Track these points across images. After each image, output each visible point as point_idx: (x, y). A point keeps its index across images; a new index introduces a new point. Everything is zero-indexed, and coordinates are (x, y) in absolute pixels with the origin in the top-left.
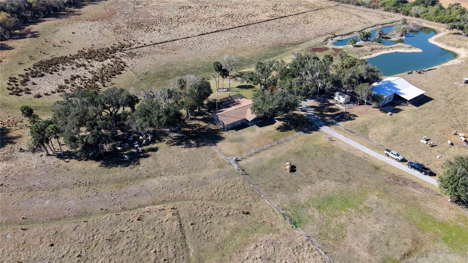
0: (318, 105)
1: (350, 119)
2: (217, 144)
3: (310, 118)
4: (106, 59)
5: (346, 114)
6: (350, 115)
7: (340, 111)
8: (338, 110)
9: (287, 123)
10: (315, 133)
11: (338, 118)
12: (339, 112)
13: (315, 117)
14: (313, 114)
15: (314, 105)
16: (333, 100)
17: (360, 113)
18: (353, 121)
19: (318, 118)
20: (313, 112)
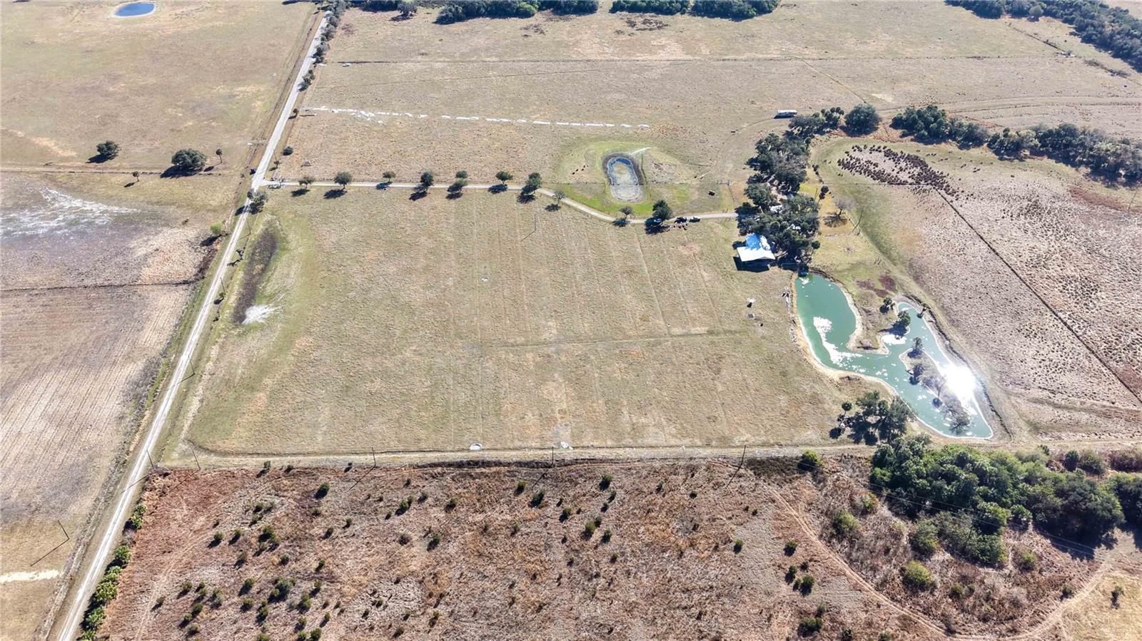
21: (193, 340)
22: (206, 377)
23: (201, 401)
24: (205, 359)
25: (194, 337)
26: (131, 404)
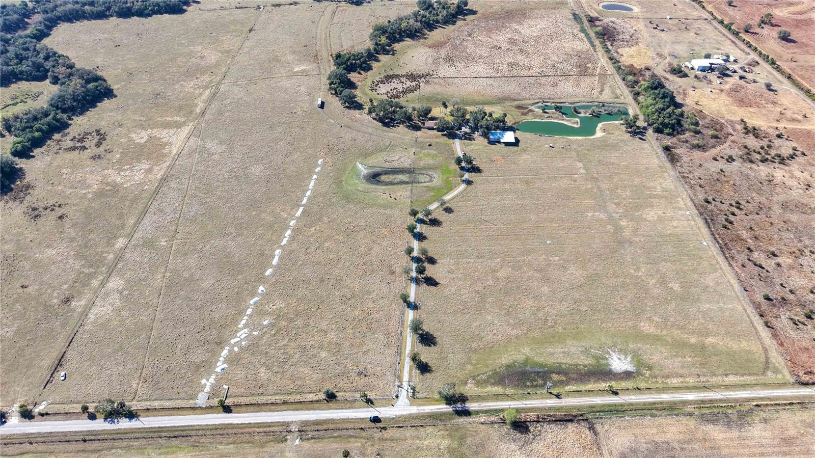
2: (418, 131)
4: (414, 81)
9: (448, 134)
21: (668, 397)
22: (703, 379)
23: (726, 375)
24: (684, 384)
25: (665, 397)
26: (749, 419)
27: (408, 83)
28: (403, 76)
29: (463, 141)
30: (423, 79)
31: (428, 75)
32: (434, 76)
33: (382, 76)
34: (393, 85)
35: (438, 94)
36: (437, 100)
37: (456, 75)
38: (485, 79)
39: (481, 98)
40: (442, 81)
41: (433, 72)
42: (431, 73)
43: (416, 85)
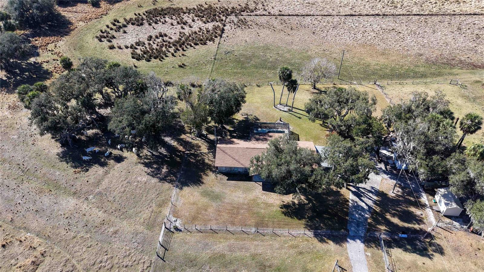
0: (394, 195)
1: (423, 252)
2: (185, 189)
3: (355, 213)
4: (211, 22)
5: (426, 237)
6: (431, 244)
7: (422, 226)
8: (420, 221)
9: (309, 204)
10: (331, 246)
11: (401, 238)
12: (417, 227)
13: (362, 216)
14: (366, 207)
15: (385, 192)
16: (430, 197)
17: (456, 249)
18: (426, 260)
19: (366, 219)
20: (370, 203)
27: (198, 25)
28: (189, 11)
29: (382, 254)
30: (233, 17)
31: (246, 9)
32: (258, 13)
33: (142, 11)
34: (160, 28)
35: (266, 48)
36: (264, 65)
37: (306, 11)
38: (372, 18)
39: (382, 60)
40: (275, 22)
41: (257, 4)
42: (252, 6)
43: (215, 28)
